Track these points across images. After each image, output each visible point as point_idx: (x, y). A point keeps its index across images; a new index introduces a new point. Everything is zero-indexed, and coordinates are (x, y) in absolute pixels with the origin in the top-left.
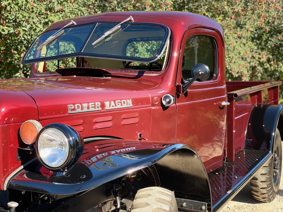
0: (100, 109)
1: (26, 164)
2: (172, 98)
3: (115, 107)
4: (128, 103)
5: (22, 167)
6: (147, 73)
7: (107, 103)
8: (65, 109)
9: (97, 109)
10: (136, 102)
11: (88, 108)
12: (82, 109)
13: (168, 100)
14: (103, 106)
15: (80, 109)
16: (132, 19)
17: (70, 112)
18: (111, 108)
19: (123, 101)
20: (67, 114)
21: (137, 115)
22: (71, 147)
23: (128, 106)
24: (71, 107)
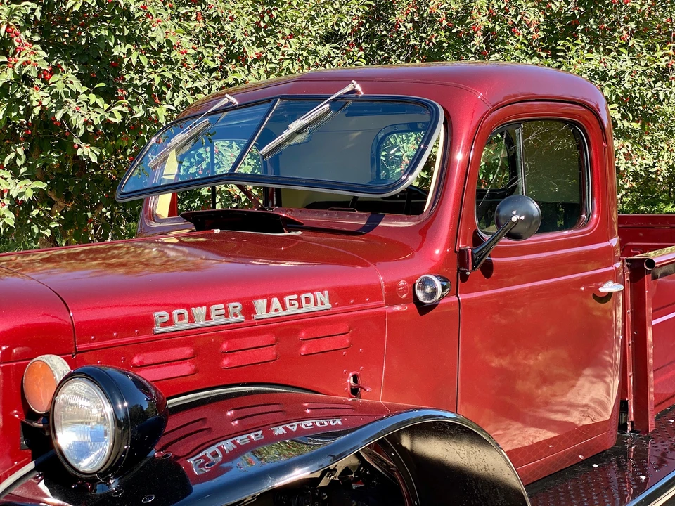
0: (241, 318)
1: (41, 459)
2: (438, 284)
3: (281, 313)
4: (320, 302)
5: (31, 465)
6: (389, 220)
7: (260, 304)
8: (148, 322)
9: (232, 319)
10: (340, 295)
11: (208, 317)
12: (191, 320)
13: (428, 290)
14: (248, 310)
15: (186, 320)
16: (358, 88)
17: (158, 329)
18: (272, 314)
19: (303, 297)
20: (152, 336)
21: (344, 328)
22: (118, 423)
23: (319, 307)
24: (160, 315)
